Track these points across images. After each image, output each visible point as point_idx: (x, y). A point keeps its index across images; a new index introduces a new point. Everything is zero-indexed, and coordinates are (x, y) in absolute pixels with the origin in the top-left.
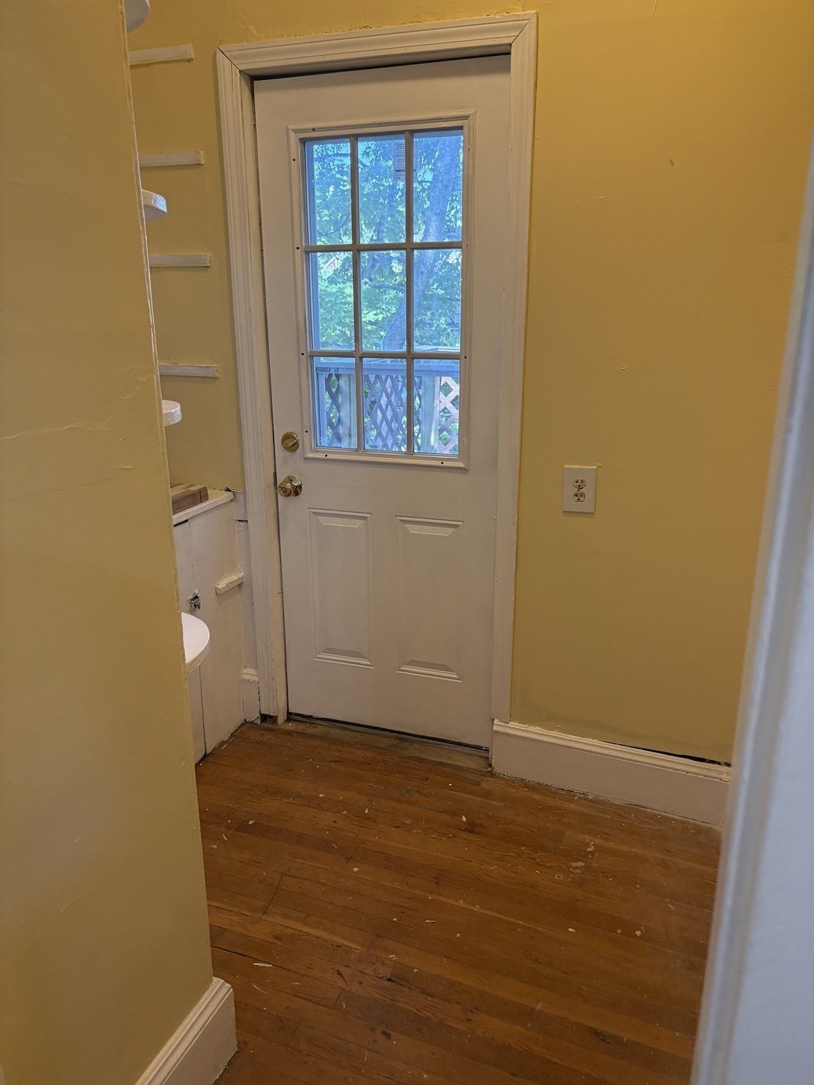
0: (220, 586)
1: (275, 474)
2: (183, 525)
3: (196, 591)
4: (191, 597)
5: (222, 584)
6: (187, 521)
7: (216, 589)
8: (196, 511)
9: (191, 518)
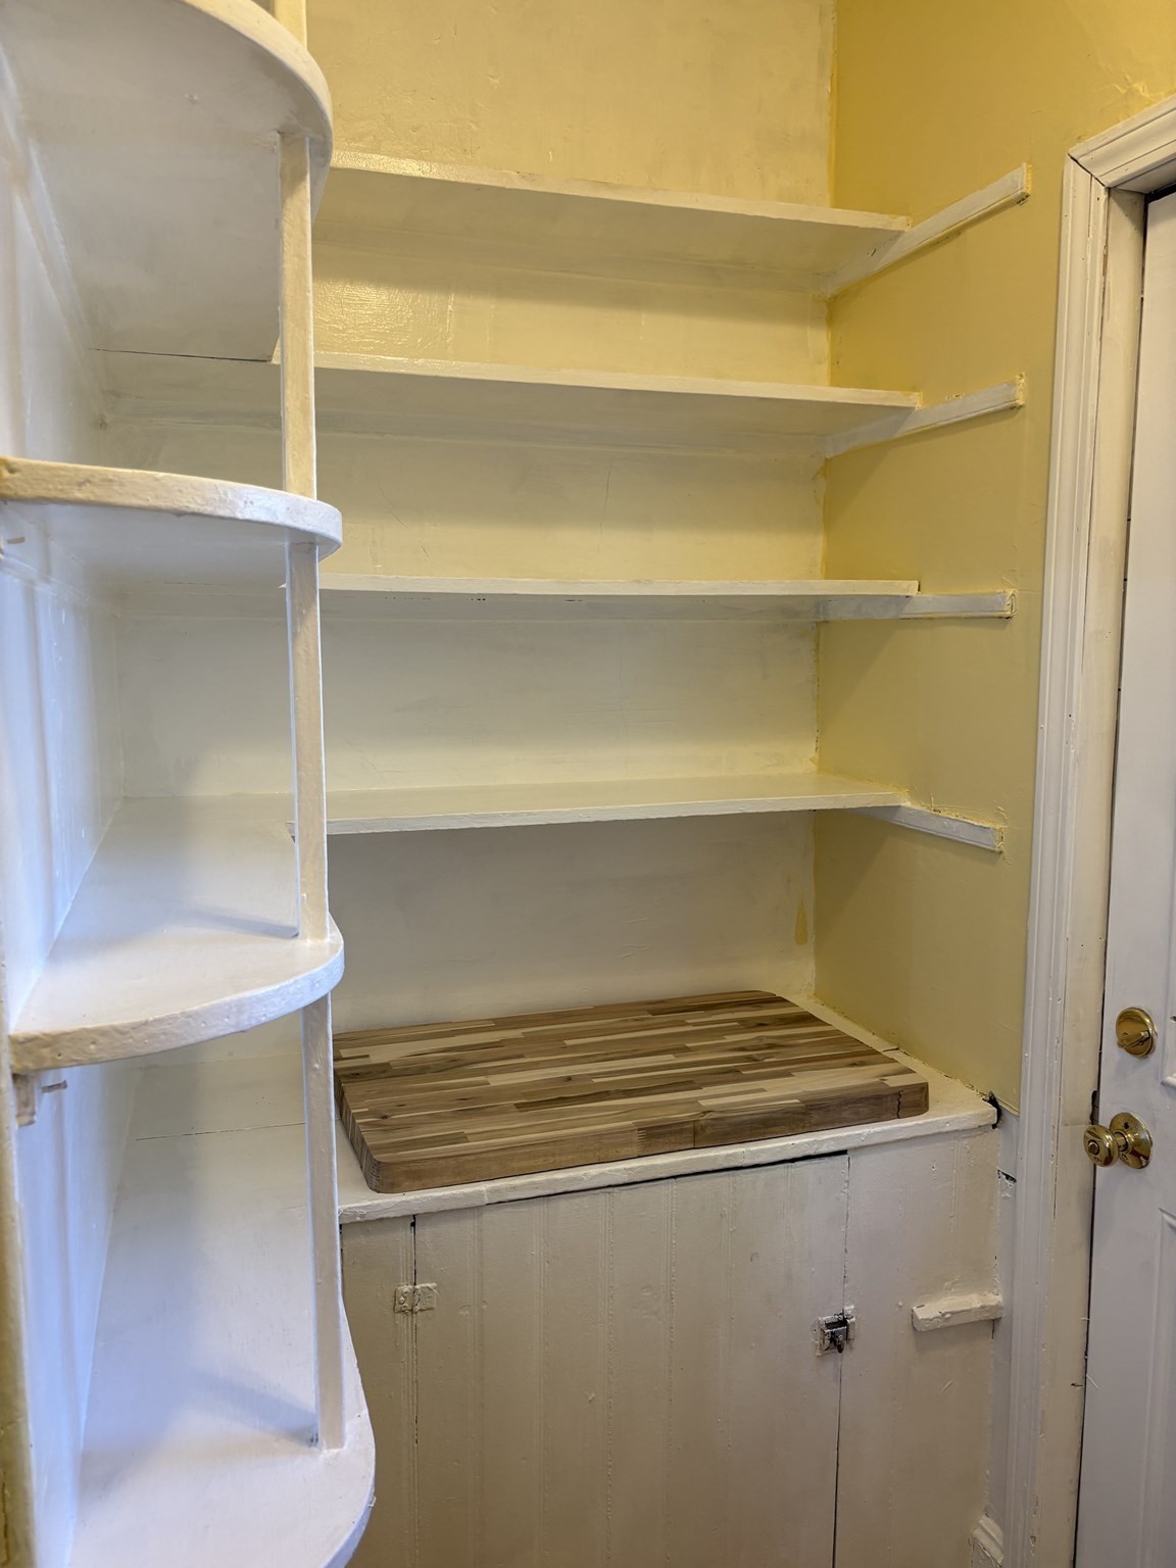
0: (922, 1314)
1: (1095, 1096)
2: (827, 1159)
3: (849, 1309)
4: (829, 1318)
5: (929, 1311)
6: (844, 1152)
7: (913, 1316)
8: (869, 1135)
9: (855, 1149)
